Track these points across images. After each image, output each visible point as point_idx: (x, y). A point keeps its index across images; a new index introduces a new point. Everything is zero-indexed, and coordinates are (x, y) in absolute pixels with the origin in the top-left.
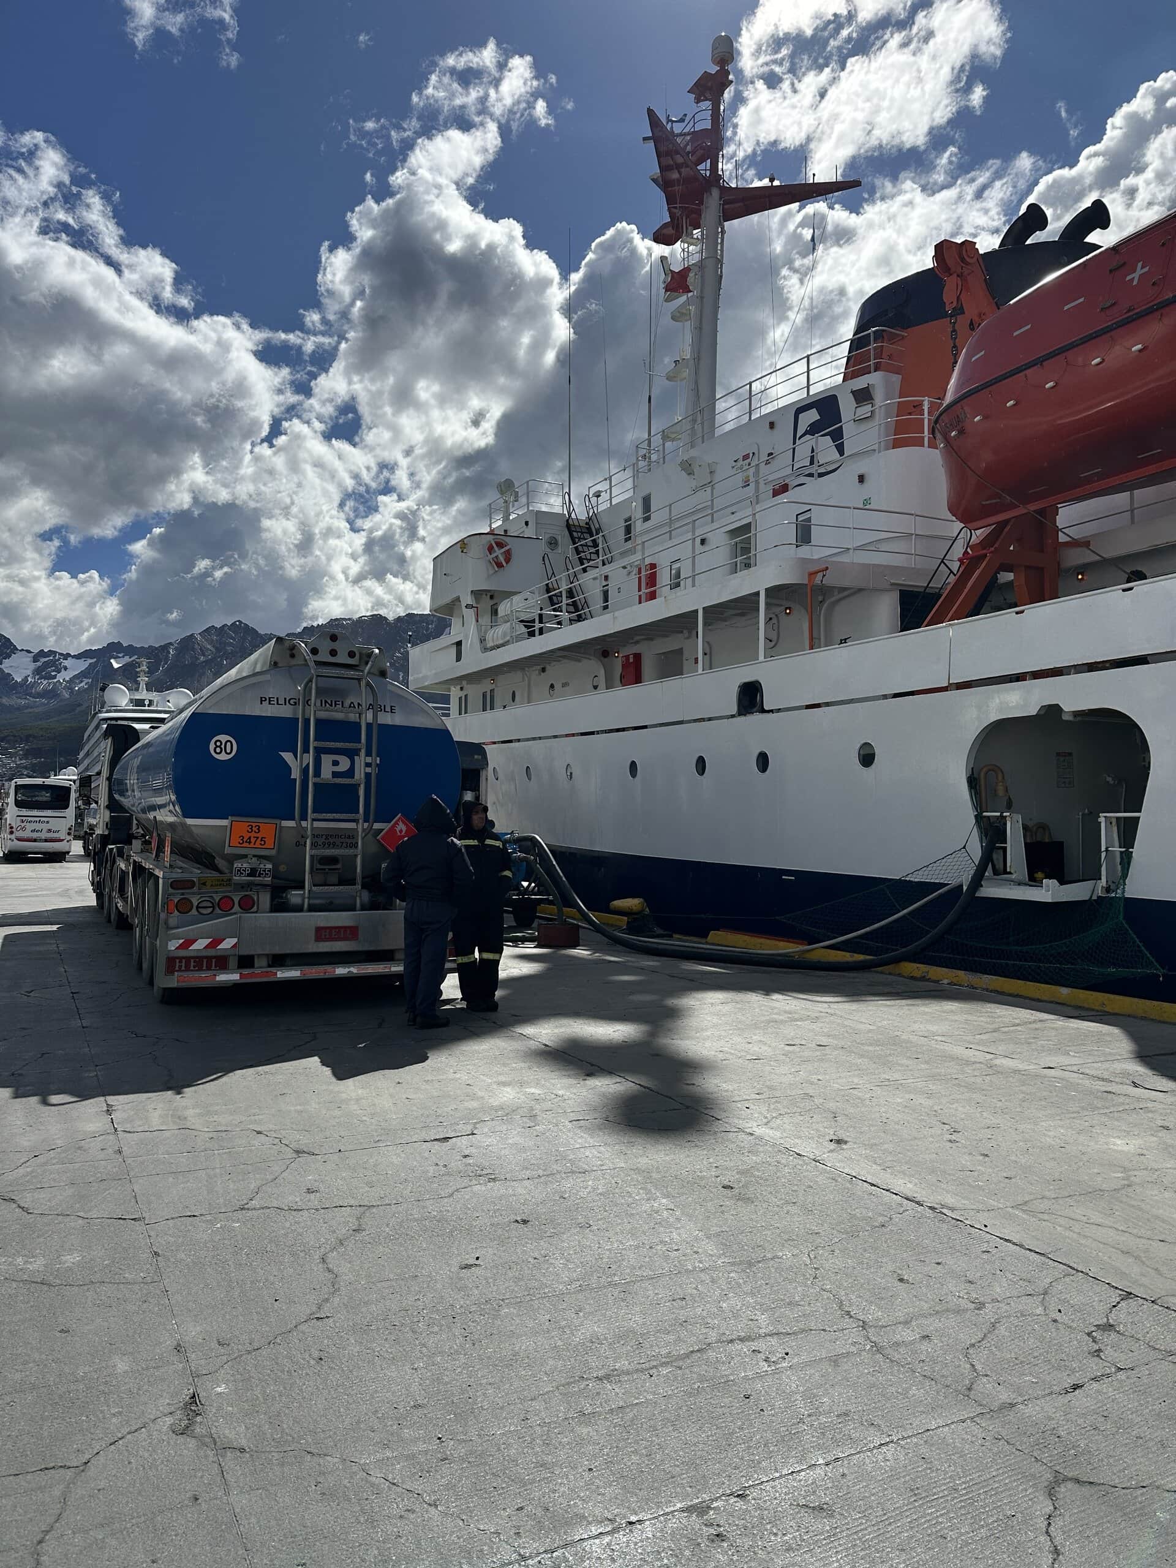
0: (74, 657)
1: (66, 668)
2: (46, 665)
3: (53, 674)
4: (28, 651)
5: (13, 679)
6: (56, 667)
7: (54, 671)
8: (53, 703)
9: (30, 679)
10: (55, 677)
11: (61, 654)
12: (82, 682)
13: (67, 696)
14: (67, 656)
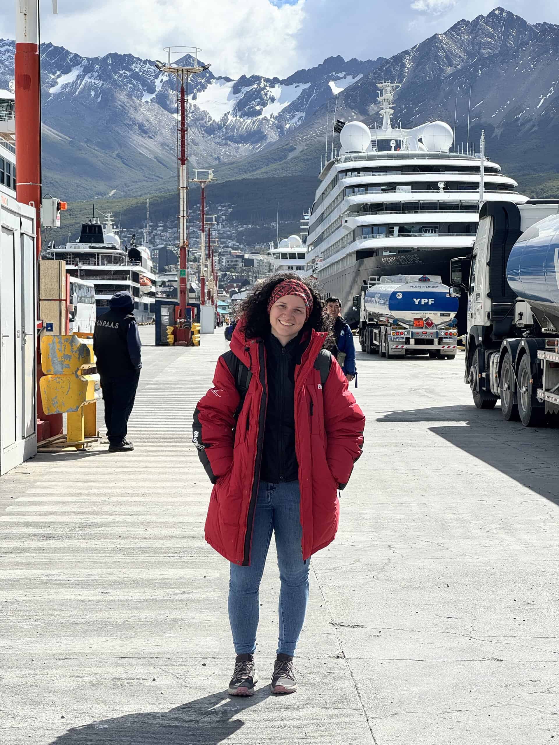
0: (283, 82)
1: (273, 99)
2: (250, 97)
3: (258, 108)
4: (228, 80)
5: (210, 119)
6: (262, 99)
7: (258, 104)
8: (260, 147)
9: (230, 118)
10: (259, 113)
11: (267, 80)
12: (293, 116)
13: (277, 138)
14: (273, 82)
